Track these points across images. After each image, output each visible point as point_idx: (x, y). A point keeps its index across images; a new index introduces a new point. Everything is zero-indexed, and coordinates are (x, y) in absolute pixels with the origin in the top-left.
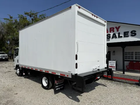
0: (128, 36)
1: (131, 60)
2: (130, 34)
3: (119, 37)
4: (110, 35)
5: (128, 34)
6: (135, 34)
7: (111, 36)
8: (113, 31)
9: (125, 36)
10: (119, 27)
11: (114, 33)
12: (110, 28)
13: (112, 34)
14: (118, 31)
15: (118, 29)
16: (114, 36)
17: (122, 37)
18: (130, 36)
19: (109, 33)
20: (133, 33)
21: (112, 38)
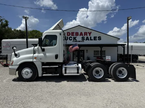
0: (96, 40)
1: (97, 56)
2: (97, 38)
3: (91, 40)
4: (84, 37)
5: (96, 38)
6: (101, 39)
8: (87, 35)
9: (94, 40)
10: (91, 33)
11: (87, 36)
12: (85, 33)
13: (85, 37)
14: (90, 35)
16: (87, 39)
17: (92, 40)
18: (97, 40)
19: (84, 36)
20: (99, 38)
21: (86, 40)
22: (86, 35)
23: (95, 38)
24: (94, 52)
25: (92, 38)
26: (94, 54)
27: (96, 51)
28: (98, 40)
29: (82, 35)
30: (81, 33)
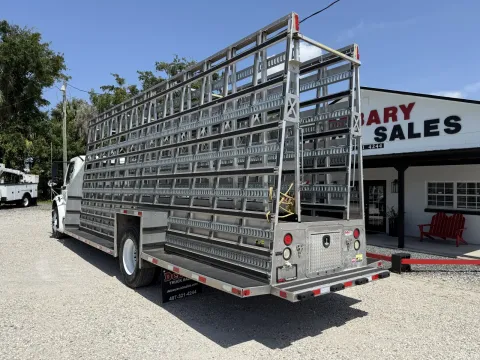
0: (437, 134)
2: (442, 127)
3: (412, 135)
4: (384, 129)
5: (436, 127)
6: (458, 128)
7: (389, 133)
8: (395, 119)
9: (427, 134)
10: (411, 105)
11: (396, 123)
12: (386, 110)
13: (390, 126)
14: (407, 117)
15: (407, 110)
16: (397, 133)
17: (418, 135)
18: (442, 133)
19: (382, 124)
20: (452, 125)
21: (392, 139)
22: (390, 119)
23: (430, 128)
24: (430, 191)
25: (419, 128)
26: (430, 198)
27: (441, 185)
28: (447, 131)
29: (378, 121)
30: (374, 113)
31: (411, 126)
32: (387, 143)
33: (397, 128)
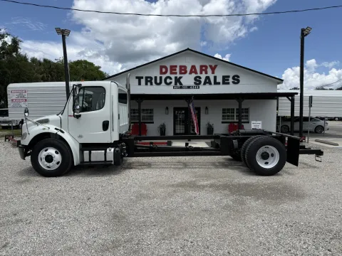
0: (228, 83)
1: (230, 121)
2: (231, 80)
3: (216, 83)
4: (200, 78)
5: (228, 80)
6: (238, 82)
7: (203, 80)
8: (206, 73)
9: (224, 83)
10: (216, 66)
11: (207, 75)
12: (201, 67)
13: (203, 76)
14: (213, 73)
15: (213, 69)
16: (208, 81)
17: (219, 83)
18: (231, 83)
19: (199, 75)
20: (236, 80)
21: (205, 84)
22: (204, 72)
23: (225, 80)
24: (223, 113)
25: (220, 80)
26: (223, 116)
27: (228, 110)
28: (233, 83)
29: (196, 73)
30: (193, 67)
31: (215, 78)
32: (201, 86)
33: (208, 78)
